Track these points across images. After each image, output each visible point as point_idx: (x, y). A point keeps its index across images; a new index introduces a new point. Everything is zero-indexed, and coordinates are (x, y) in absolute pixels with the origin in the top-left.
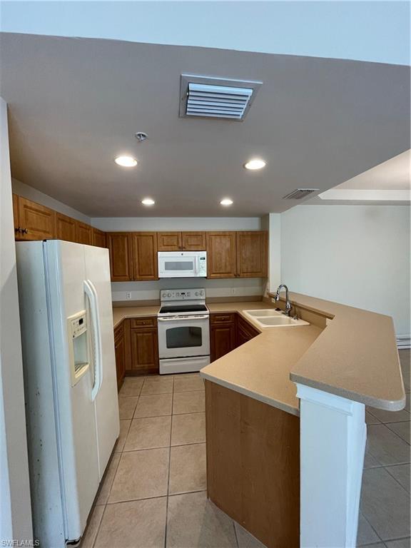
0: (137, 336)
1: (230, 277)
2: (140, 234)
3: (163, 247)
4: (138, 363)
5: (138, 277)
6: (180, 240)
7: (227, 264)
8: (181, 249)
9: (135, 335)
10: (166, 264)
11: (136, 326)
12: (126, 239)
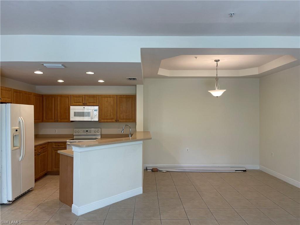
0: (55, 152)
1: (113, 122)
2: (61, 96)
3: (74, 103)
4: (55, 168)
5: (59, 120)
6: (84, 99)
7: (111, 114)
8: (85, 105)
9: (54, 151)
10: (75, 113)
11: (55, 147)
12: (53, 99)
